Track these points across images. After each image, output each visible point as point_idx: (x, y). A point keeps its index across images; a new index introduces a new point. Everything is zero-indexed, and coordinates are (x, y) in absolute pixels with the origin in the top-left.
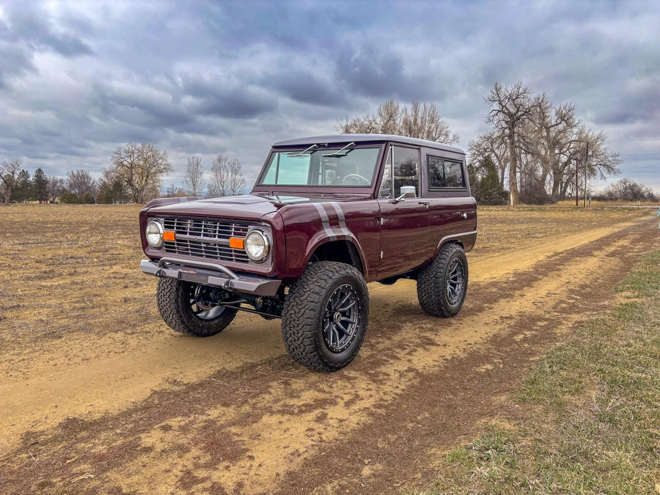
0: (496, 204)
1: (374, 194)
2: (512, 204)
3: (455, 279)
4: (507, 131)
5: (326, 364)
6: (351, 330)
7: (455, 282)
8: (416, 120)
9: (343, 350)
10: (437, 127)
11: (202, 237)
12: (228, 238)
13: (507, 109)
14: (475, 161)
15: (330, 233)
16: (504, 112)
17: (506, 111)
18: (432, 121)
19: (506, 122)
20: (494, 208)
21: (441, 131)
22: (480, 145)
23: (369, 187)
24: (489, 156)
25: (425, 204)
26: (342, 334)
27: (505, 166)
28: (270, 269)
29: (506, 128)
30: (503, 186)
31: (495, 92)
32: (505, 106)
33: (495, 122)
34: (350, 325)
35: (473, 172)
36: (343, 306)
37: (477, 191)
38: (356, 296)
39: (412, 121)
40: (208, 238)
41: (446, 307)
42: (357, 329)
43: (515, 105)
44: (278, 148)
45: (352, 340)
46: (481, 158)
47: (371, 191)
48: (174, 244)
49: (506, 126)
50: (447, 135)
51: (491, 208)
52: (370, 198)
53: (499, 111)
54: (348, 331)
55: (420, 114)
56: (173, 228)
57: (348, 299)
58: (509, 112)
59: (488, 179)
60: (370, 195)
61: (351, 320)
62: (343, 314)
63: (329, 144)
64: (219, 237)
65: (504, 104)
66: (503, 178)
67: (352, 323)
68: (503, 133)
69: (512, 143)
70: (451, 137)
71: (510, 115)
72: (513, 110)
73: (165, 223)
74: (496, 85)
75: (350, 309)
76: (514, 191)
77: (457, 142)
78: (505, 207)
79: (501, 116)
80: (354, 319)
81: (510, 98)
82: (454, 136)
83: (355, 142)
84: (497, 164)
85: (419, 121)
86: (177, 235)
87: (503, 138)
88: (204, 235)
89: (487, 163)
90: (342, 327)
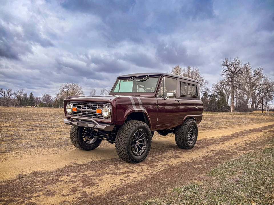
0: (224, 112)
1: (155, 95)
2: (231, 111)
3: (192, 134)
4: (230, 79)
5: (132, 160)
6: (143, 148)
7: (192, 135)
8: (189, 74)
9: (140, 155)
10: (198, 77)
11: (86, 109)
12: (96, 109)
13: (230, 69)
14: (215, 92)
15: (135, 108)
16: (229, 71)
17: (230, 70)
18: (196, 74)
19: (230, 75)
20: (223, 113)
21: (200, 79)
22: (218, 85)
23: (154, 93)
24: (222, 90)
25: (178, 101)
26: (139, 149)
27: (229, 95)
28: (111, 121)
29: (230, 78)
30: (228, 103)
31: (225, 62)
32: (230, 68)
33: (225, 75)
34: (143, 146)
35: (214, 97)
36: (141, 138)
37: (215, 105)
38: (146, 134)
39: (187, 74)
40: (89, 110)
41: (187, 145)
42: (146, 148)
43: (234, 68)
44: (120, 78)
45: (144, 152)
46: (218, 91)
47: (155, 94)
48: (76, 112)
49: (230, 77)
50: (203, 81)
51: (222, 113)
52: (154, 97)
53: (227, 70)
54: (142, 148)
55: (191, 71)
56: (76, 106)
57: (142, 135)
58: (232, 71)
59: (221, 99)
60: (153, 96)
61: (144, 144)
62: (141, 141)
63: (139, 76)
64: (93, 109)
65: (229, 67)
66: (228, 100)
67: (144, 146)
68: (228, 80)
69: (232, 85)
70: (204, 82)
71: (232, 72)
72: (233, 70)
73: (73, 104)
74: (226, 59)
75: (143, 139)
76: (233, 106)
77: (207, 84)
78: (228, 113)
79: (228, 72)
80: (145, 144)
81: (232, 64)
82: (206, 81)
83: (149, 75)
84: (225, 94)
85: (190, 74)
86: (78, 109)
87: (228, 82)
88: (87, 109)
89: (221, 93)
90: (140, 147)
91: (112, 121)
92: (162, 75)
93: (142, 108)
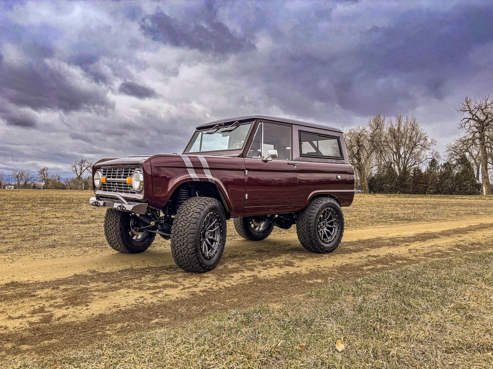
0: (470, 194)
1: (242, 154)
2: (485, 194)
4: (477, 135)
6: (215, 246)
8: (399, 128)
9: (210, 258)
10: (417, 134)
12: (127, 178)
13: (476, 117)
14: (452, 160)
15: (193, 175)
16: (474, 120)
17: (477, 119)
18: (413, 129)
19: (477, 128)
20: (468, 197)
21: (420, 136)
22: (456, 147)
23: (240, 149)
24: (464, 156)
25: (294, 165)
27: (479, 164)
28: (142, 198)
29: (476, 132)
30: (478, 179)
31: (466, 104)
32: (475, 115)
33: (467, 128)
34: (214, 243)
35: (450, 168)
36: (211, 229)
37: (452, 183)
38: (219, 222)
39: (396, 128)
42: (219, 245)
43: (484, 114)
44: (200, 129)
46: (458, 157)
47: (241, 152)
48: (106, 185)
49: (477, 130)
50: (426, 139)
51: (465, 197)
53: (470, 119)
54: (213, 246)
55: (402, 123)
56: (106, 174)
57: (214, 224)
58: (479, 119)
59: (464, 172)
60: (239, 155)
61: (215, 239)
63: (225, 123)
65: (474, 113)
66: (478, 173)
67: (216, 242)
68: (474, 136)
69: (482, 144)
70: (429, 141)
71: (479, 121)
72: (482, 118)
73: (104, 172)
74: (466, 99)
75: (214, 232)
76: (487, 183)
77: (435, 145)
78: (477, 197)
79: (472, 122)
80: (218, 238)
81: (479, 108)
82: (432, 140)
83: (239, 121)
84: (473, 161)
85: (402, 129)
86: (107, 179)
87: (473, 140)
88: (118, 177)
89: (463, 161)
90: (209, 243)
91: (145, 197)
92: (257, 119)
93: (209, 176)
